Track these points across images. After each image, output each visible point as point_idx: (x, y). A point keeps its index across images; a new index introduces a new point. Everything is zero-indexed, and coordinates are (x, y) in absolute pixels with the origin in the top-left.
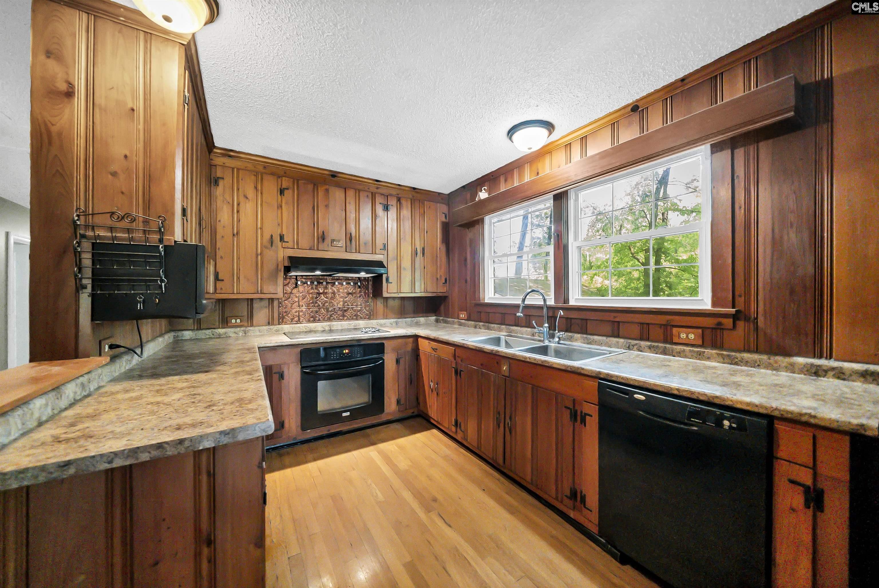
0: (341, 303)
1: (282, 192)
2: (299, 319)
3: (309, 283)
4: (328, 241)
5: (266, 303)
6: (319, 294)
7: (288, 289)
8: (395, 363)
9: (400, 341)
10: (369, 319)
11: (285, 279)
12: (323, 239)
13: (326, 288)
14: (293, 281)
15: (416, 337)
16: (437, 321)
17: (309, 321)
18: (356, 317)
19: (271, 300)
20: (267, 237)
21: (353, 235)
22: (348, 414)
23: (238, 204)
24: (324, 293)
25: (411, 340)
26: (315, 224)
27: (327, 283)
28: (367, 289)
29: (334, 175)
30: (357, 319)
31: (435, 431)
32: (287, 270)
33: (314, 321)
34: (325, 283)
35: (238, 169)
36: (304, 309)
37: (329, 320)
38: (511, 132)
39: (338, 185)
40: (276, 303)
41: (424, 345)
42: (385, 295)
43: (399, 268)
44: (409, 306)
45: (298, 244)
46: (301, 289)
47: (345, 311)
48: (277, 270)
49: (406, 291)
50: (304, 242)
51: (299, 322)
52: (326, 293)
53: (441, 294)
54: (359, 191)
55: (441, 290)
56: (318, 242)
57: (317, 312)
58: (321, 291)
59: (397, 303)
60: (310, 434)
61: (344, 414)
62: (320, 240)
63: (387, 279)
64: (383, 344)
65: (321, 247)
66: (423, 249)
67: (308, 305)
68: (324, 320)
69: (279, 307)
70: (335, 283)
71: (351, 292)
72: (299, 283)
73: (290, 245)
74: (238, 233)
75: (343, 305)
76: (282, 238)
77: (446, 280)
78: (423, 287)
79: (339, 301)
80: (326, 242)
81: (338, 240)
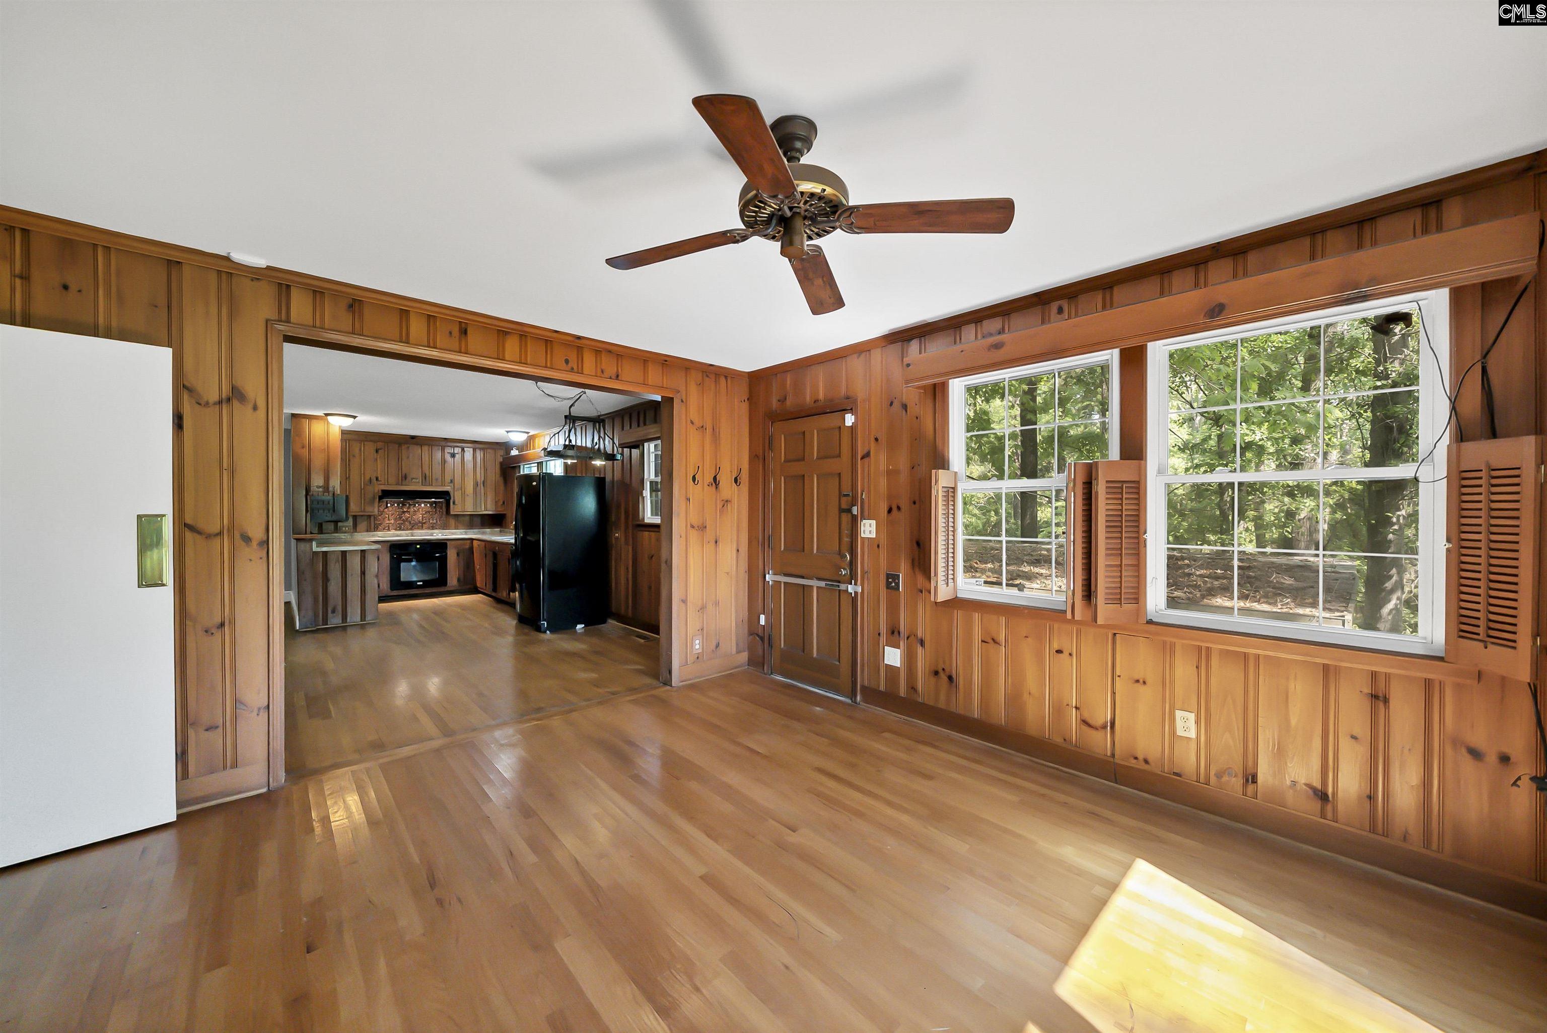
0: (421, 518)
1: (377, 451)
2: (389, 528)
3: (396, 505)
4: (409, 479)
5: (366, 518)
6: (404, 512)
7: (381, 509)
8: (455, 554)
9: (461, 542)
10: (442, 528)
11: (379, 502)
12: (406, 479)
13: (409, 508)
14: (385, 504)
15: (472, 540)
16: (501, 531)
17: (396, 530)
18: (433, 528)
19: (369, 516)
20: (367, 478)
21: (427, 475)
22: (421, 583)
23: (349, 460)
24: (407, 512)
25: (469, 541)
26: (400, 468)
27: (410, 505)
28: (441, 508)
29: (413, 437)
30: (433, 529)
31: (481, 595)
32: (381, 498)
33: (400, 529)
34: (408, 505)
35: (349, 440)
36: (392, 521)
37: (411, 529)
38: (508, 432)
39: (417, 444)
40: (372, 518)
41: (475, 543)
42: (452, 513)
43: (464, 495)
44: (478, 520)
45: (388, 482)
46: (390, 509)
47: (424, 523)
48: (374, 498)
49: (469, 509)
50: (392, 480)
51: (389, 530)
52: (409, 512)
53: (498, 513)
54: (432, 446)
55: (501, 510)
56: (402, 480)
57: (402, 524)
58: (405, 510)
59: (467, 518)
60: (395, 593)
61: (418, 583)
62: (404, 479)
63: (454, 503)
64: (446, 544)
65: (404, 483)
66: (484, 482)
67: (395, 520)
68: (407, 529)
69: (374, 521)
70: (415, 505)
71: (428, 510)
72: (389, 505)
73: (383, 482)
74: (349, 477)
75: (422, 519)
76: (377, 479)
77: (504, 503)
78: (483, 507)
79: (419, 516)
80: (407, 480)
81: (417, 479)
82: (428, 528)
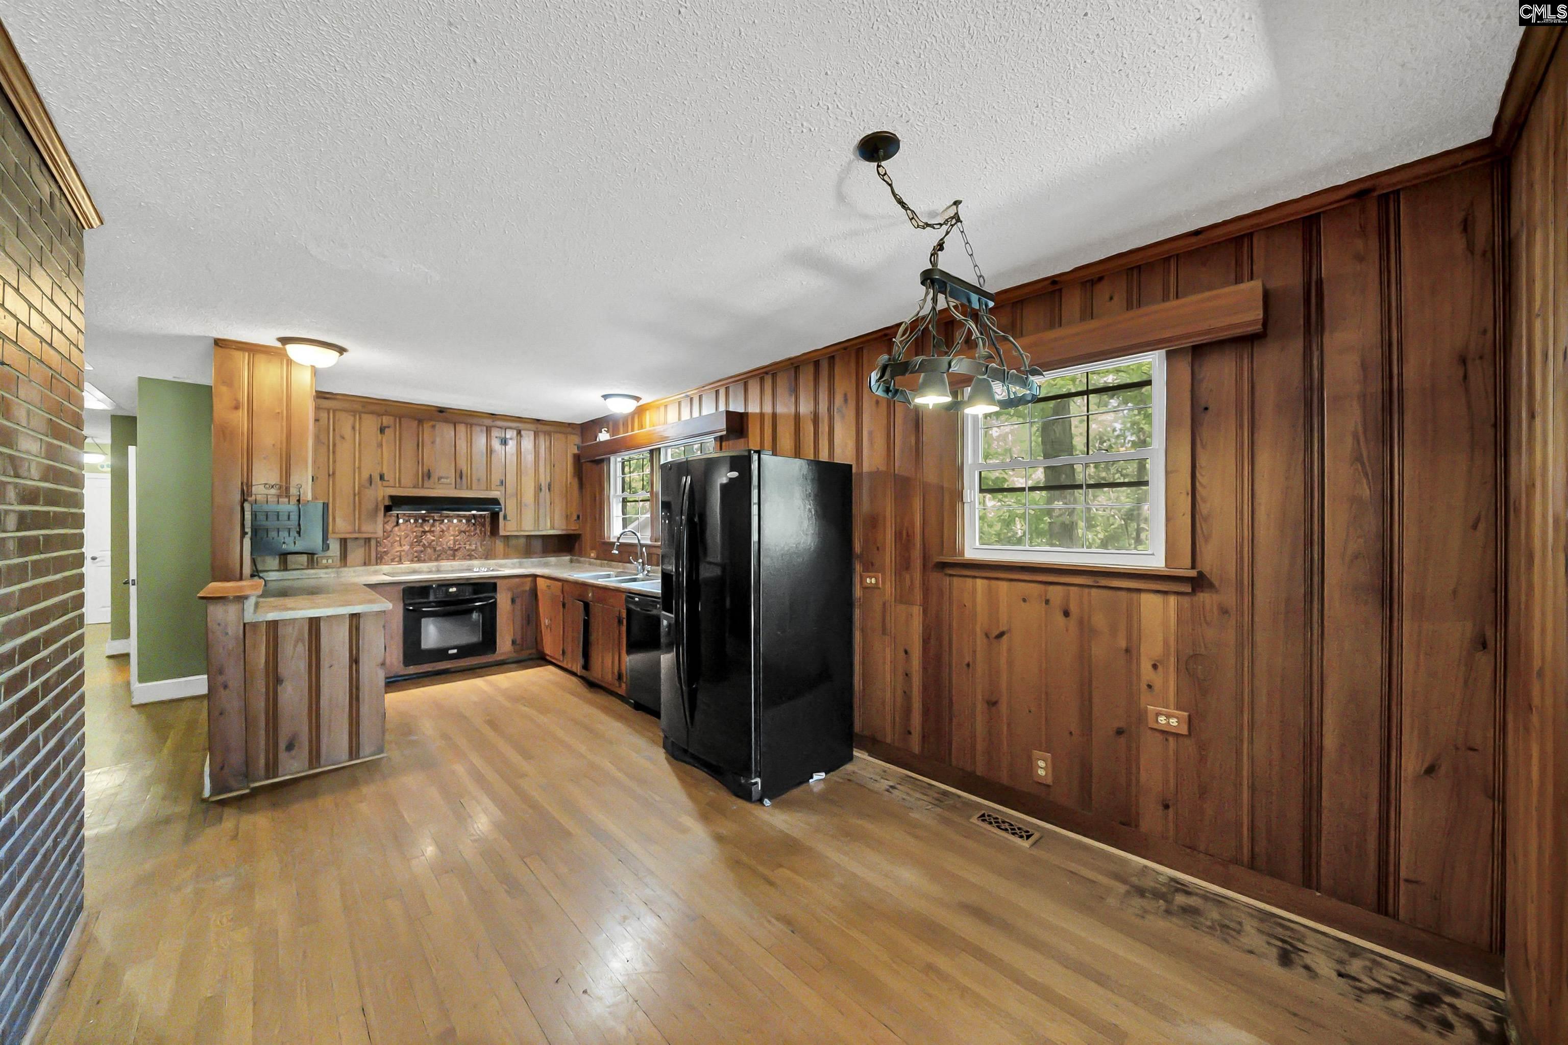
0: (452, 542)
1: (382, 430)
2: (401, 560)
3: (412, 521)
4: (434, 478)
5: (362, 542)
6: (425, 532)
7: (388, 528)
8: (509, 602)
9: (517, 580)
10: (486, 558)
11: (385, 515)
12: (429, 477)
13: (433, 525)
14: (394, 519)
15: (535, 577)
16: (571, 561)
17: (412, 561)
18: (470, 557)
19: (368, 540)
20: (365, 475)
21: (464, 472)
22: (455, 651)
23: (334, 445)
24: (430, 531)
25: (530, 579)
26: (419, 461)
27: (434, 520)
28: (483, 525)
29: (441, 410)
30: (470, 559)
31: (551, 668)
32: (388, 509)
33: (419, 560)
34: (431, 521)
35: (334, 411)
36: (406, 548)
37: (437, 560)
38: (605, 397)
39: (446, 421)
40: (373, 543)
41: (541, 583)
42: (502, 533)
43: (520, 505)
44: (538, 545)
45: (400, 482)
46: (403, 527)
47: (456, 550)
48: (376, 510)
49: (529, 527)
50: (407, 480)
51: (400, 562)
52: (433, 532)
53: (572, 532)
54: (471, 425)
55: (573, 528)
56: (423, 480)
57: (422, 552)
58: (427, 529)
59: (523, 541)
60: (412, 670)
61: (451, 652)
62: (426, 478)
63: (505, 517)
64: (495, 585)
65: (426, 484)
66: (550, 485)
67: (412, 545)
68: (430, 560)
69: (377, 546)
70: (443, 521)
71: (463, 529)
72: (401, 521)
73: (391, 483)
74: (334, 473)
75: (454, 544)
76: (382, 477)
77: (578, 517)
78: (549, 524)
79: (449, 540)
80: (432, 479)
81: (447, 478)
82: (464, 558)
